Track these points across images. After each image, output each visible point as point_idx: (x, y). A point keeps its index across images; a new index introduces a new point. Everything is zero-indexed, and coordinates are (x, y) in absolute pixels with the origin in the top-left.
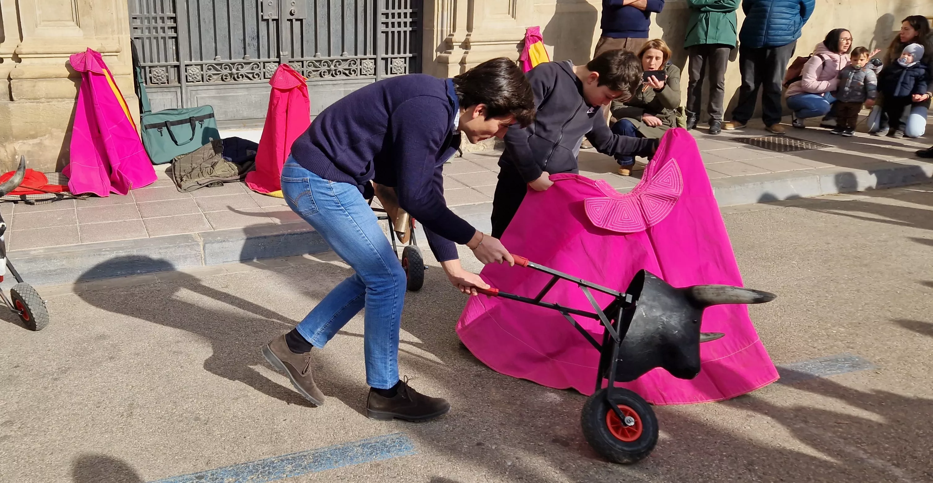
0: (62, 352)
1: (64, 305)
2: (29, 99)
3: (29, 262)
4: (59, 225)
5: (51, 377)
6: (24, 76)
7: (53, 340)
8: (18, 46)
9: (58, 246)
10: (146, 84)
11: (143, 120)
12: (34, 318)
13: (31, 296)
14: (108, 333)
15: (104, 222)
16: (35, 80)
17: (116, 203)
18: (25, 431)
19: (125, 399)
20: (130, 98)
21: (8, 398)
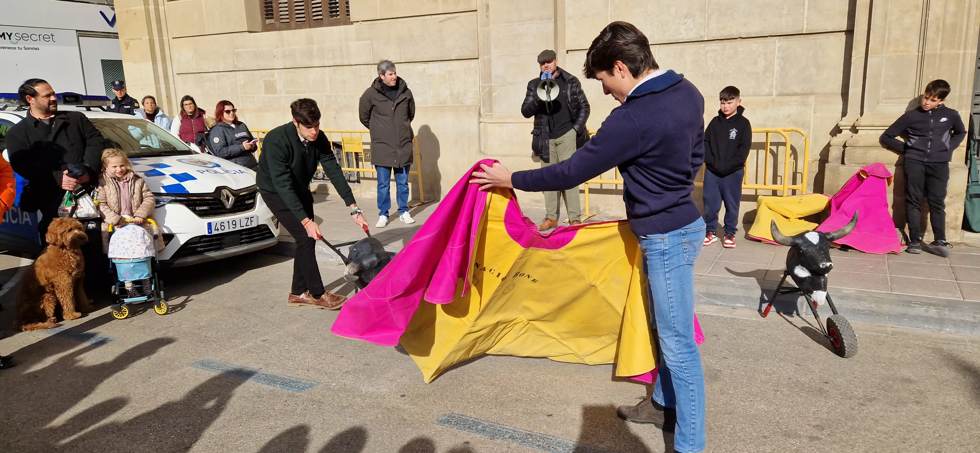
0: (868, 382)
1: (870, 342)
2: (859, 164)
3: (841, 299)
4: (870, 273)
5: (858, 401)
6: (858, 145)
7: (859, 369)
8: (857, 120)
9: (868, 290)
10: (978, 156)
11: (970, 189)
12: (845, 347)
13: (846, 328)
14: (913, 378)
15: (915, 277)
16: (867, 148)
17: (928, 262)
18: (834, 438)
19: (932, 445)
20: (959, 168)
21: (819, 406)
